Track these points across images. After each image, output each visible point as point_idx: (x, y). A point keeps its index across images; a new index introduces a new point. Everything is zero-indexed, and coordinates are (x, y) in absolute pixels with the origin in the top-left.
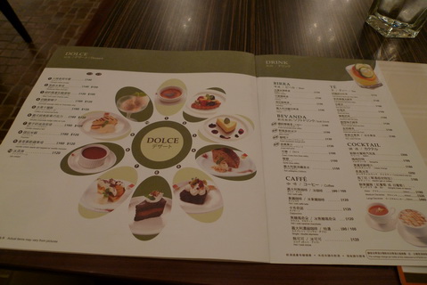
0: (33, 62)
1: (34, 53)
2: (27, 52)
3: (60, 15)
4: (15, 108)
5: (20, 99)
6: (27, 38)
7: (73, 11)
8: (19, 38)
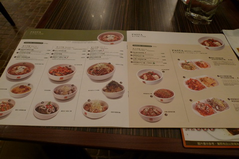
0: (16, 36)
1: (16, 31)
2: (13, 31)
3: (31, 10)
4: (6, 62)
5: (9, 57)
6: (13, 24)
7: (38, 8)
8: (8, 23)
